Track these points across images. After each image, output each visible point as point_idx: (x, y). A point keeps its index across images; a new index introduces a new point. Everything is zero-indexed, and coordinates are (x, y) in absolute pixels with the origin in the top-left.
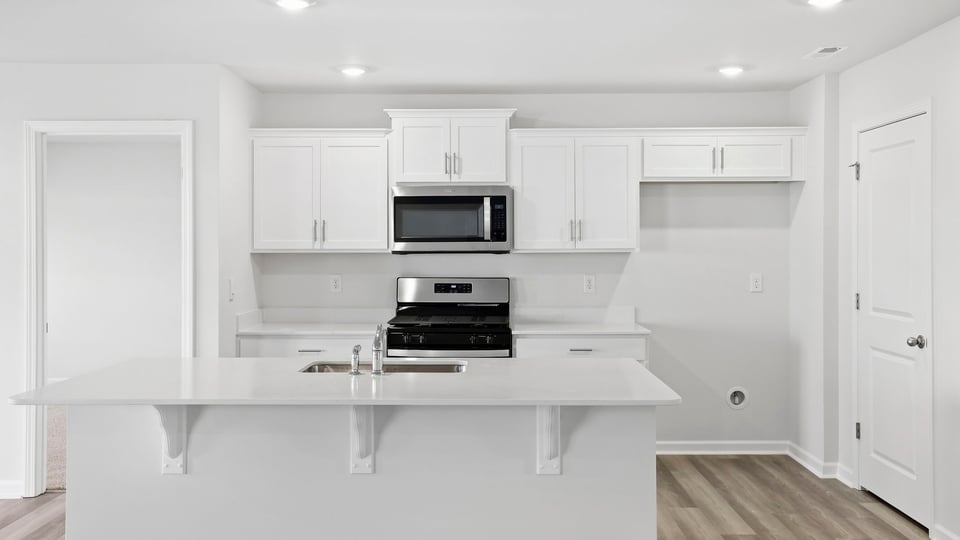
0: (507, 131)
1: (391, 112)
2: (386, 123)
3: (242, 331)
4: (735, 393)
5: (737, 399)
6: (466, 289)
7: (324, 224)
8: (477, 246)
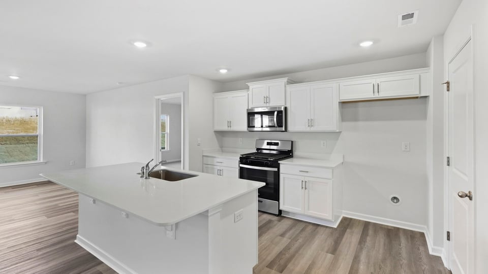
0: (285, 86)
1: (249, 84)
2: (248, 88)
3: (204, 155)
4: (394, 197)
5: (395, 201)
6: (277, 144)
7: (230, 122)
8: (273, 129)
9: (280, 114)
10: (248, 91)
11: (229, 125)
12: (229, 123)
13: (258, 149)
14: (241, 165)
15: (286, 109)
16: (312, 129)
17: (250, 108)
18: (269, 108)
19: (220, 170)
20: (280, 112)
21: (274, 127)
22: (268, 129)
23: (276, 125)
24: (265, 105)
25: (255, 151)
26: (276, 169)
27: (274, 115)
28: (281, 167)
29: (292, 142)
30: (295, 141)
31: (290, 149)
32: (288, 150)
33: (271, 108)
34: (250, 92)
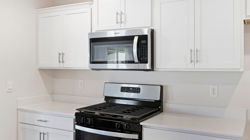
6: (137, 90)
7: (63, 54)
8: (132, 66)
9: (144, 42)
10: (91, 4)
11: (61, 60)
12: (61, 56)
13: (107, 98)
14: (78, 127)
15: (152, 32)
16: (198, 67)
17: (93, 31)
18: (125, 31)
19: (44, 134)
20: (143, 38)
21: (133, 62)
22: (124, 66)
23: (136, 60)
24: (118, 26)
25: (103, 101)
26: (136, 136)
27: (132, 43)
28: (145, 132)
29: (162, 87)
30: (167, 86)
31: (158, 99)
32: (156, 101)
33: (128, 31)
34: (94, 6)
